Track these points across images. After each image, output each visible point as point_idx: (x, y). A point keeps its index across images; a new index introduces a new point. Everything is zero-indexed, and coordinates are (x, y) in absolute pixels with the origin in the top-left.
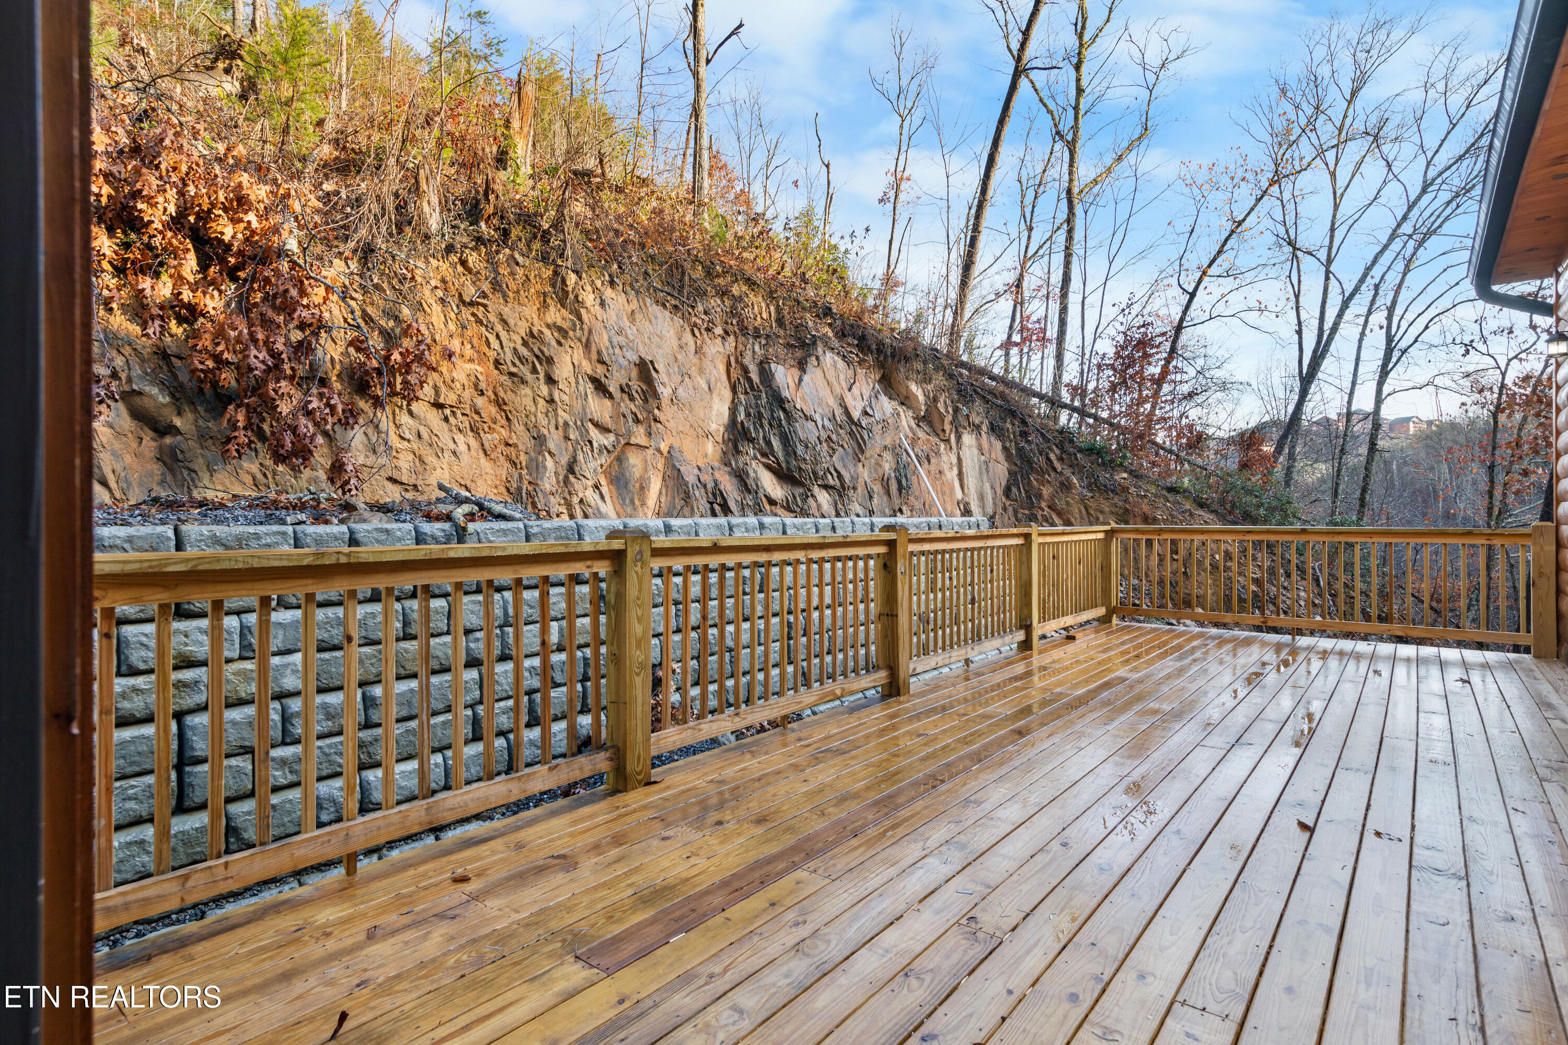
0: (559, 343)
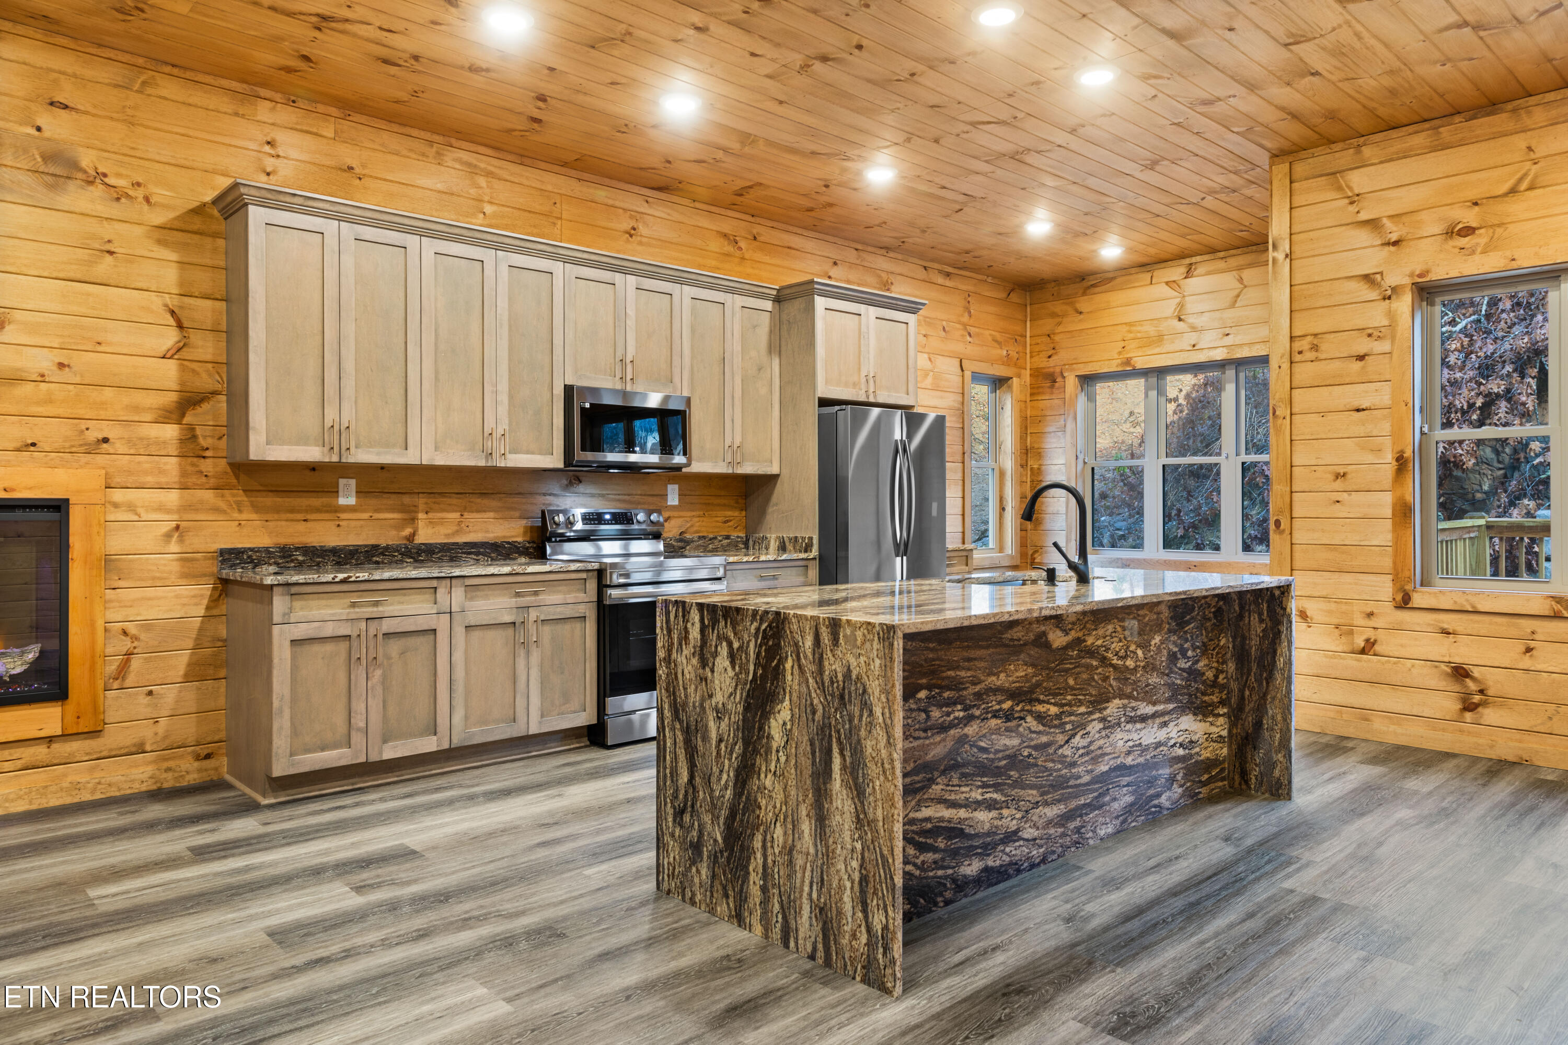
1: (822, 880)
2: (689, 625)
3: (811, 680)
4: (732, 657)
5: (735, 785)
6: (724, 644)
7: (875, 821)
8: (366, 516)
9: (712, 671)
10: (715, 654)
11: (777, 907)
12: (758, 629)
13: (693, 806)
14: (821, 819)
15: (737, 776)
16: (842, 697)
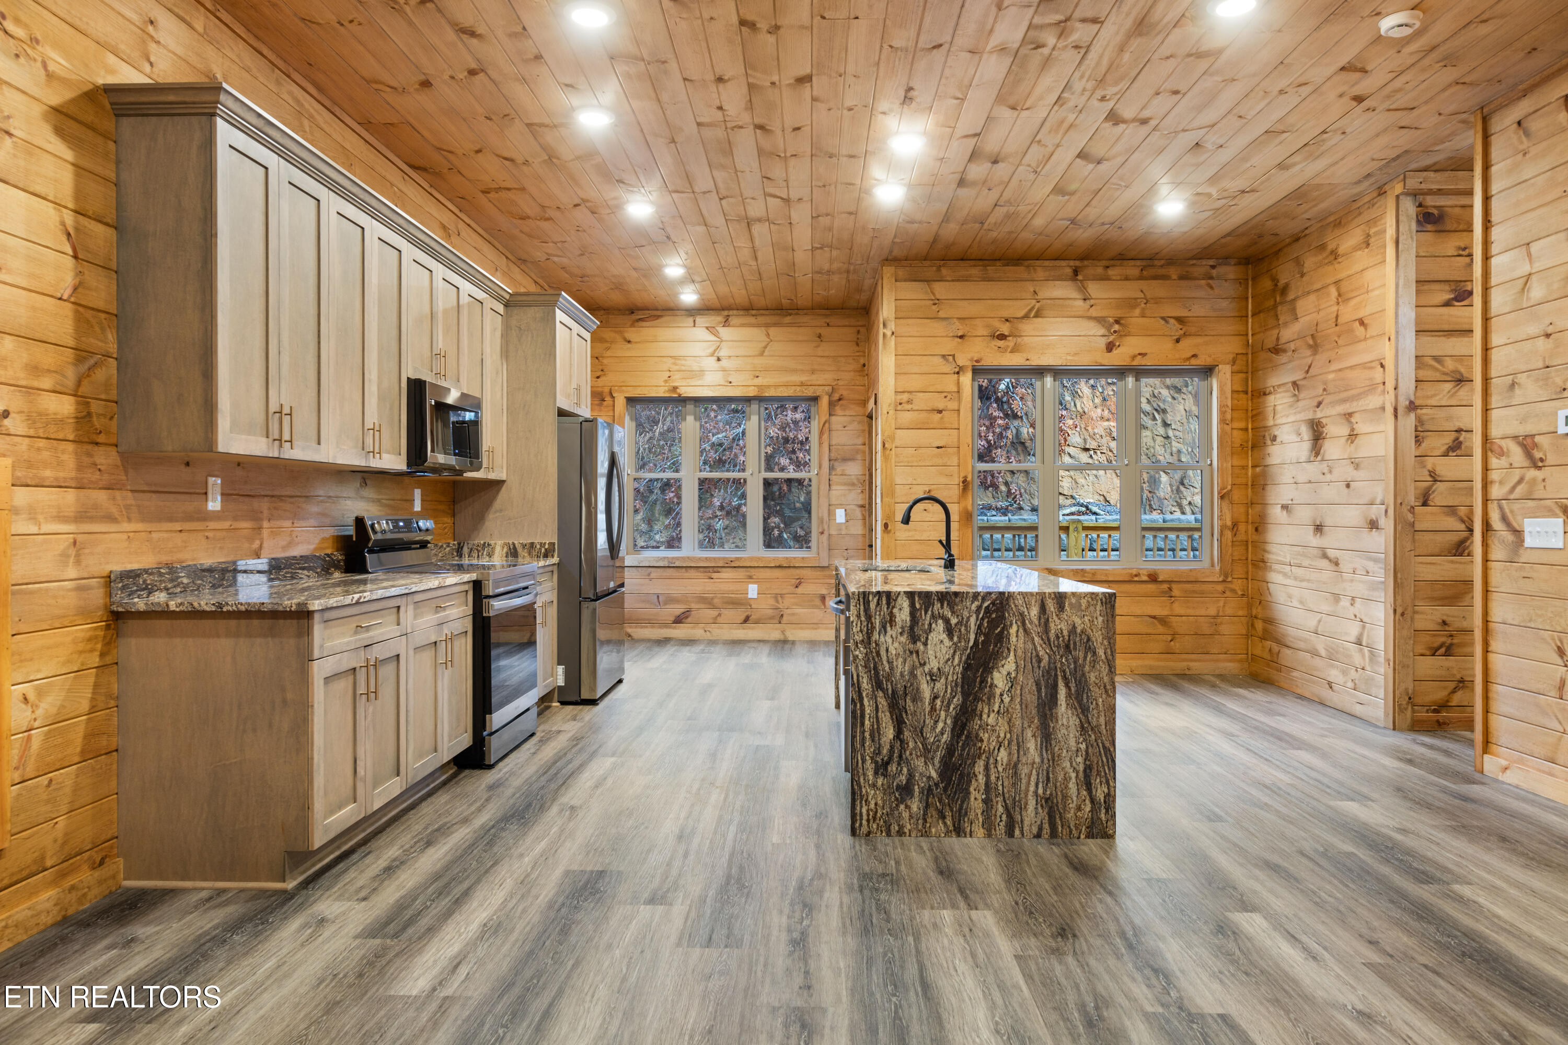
0: (1174, 398)
1: (1048, 779)
2: (895, 611)
3: (1036, 639)
4: (950, 631)
5: (953, 730)
6: (940, 622)
7: (1099, 726)
8: (226, 524)
9: (925, 644)
10: (930, 629)
11: (1001, 809)
12: (979, 608)
13: (900, 756)
14: (1047, 737)
15: (955, 723)
16: (1067, 647)
